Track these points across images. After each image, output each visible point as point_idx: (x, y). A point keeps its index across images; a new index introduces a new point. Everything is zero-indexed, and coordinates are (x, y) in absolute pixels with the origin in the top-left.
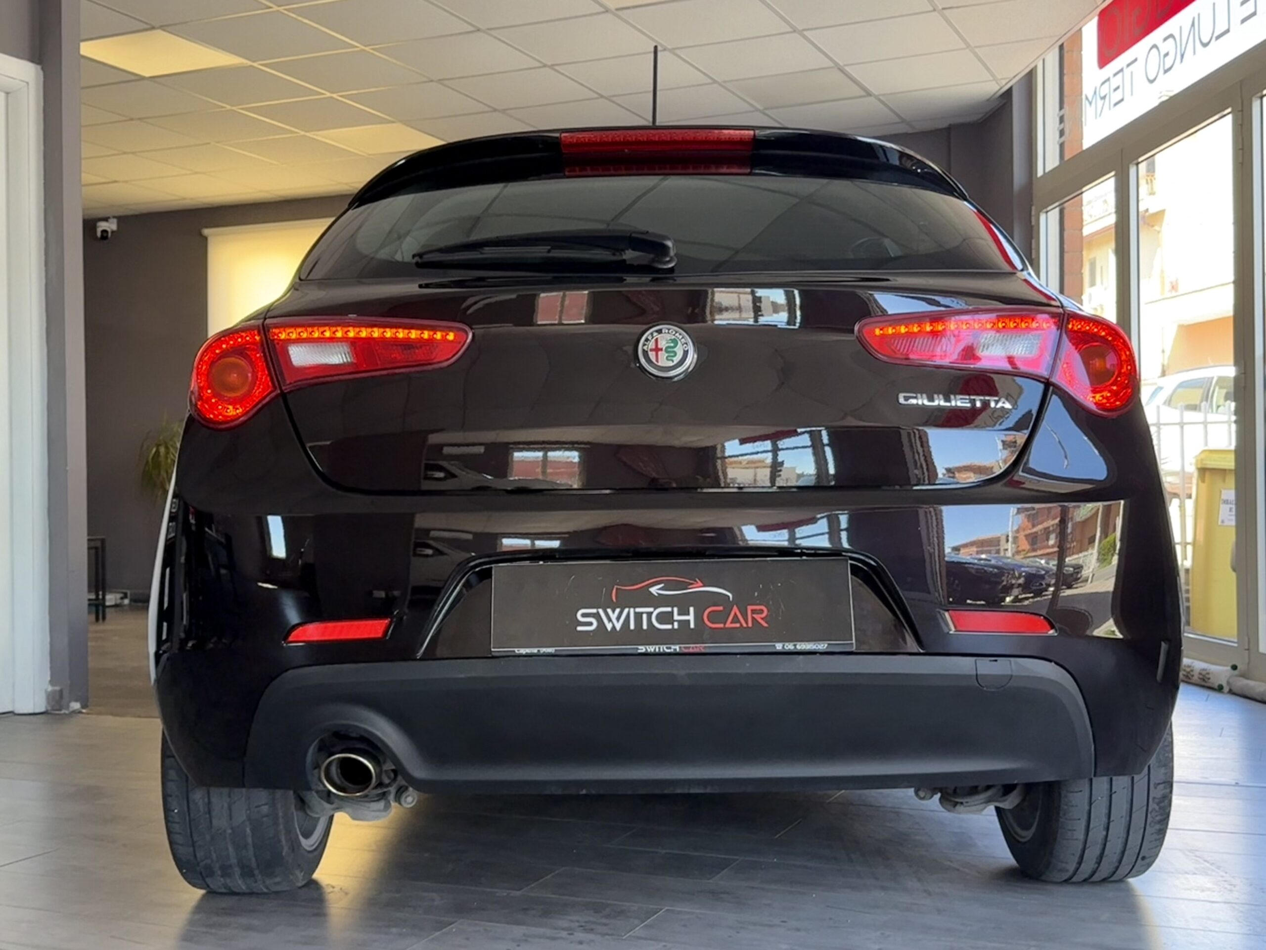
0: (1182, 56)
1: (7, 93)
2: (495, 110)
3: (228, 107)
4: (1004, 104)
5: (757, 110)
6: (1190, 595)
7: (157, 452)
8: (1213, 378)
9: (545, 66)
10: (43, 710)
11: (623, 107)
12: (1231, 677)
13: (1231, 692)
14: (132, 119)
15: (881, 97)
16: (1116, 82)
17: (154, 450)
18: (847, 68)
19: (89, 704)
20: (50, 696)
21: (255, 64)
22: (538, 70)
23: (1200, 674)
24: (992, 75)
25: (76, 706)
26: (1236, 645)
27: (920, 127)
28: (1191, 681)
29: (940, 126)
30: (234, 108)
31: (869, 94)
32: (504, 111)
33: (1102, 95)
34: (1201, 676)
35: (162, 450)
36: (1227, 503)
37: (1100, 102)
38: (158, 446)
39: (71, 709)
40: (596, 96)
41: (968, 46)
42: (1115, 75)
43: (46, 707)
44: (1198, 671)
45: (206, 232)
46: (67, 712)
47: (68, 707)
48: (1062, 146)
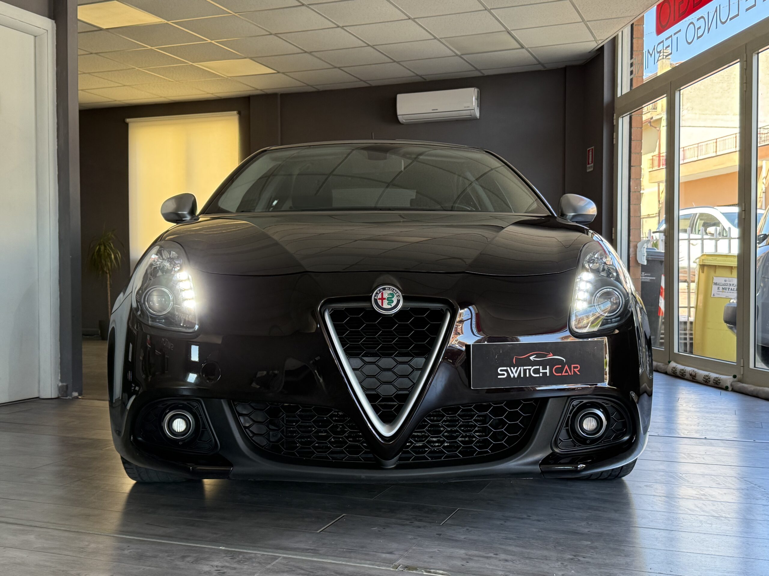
0: (709, 29)
1: (35, 36)
2: (306, 52)
3: (150, 47)
4: (599, 55)
5: (457, 55)
6: (693, 336)
7: (99, 249)
8: (697, 214)
9: (338, 27)
10: (56, 396)
11: (380, 52)
12: (733, 382)
13: (733, 390)
14: (91, 53)
15: (529, 49)
16: (667, 43)
17: (98, 247)
18: (512, 32)
19: (83, 393)
20: (60, 389)
21: (169, 22)
22: (334, 29)
23: (714, 380)
24: (594, 37)
25: (75, 394)
26: (735, 364)
27: (549, 67)
28: (709, 384)
29: (560, 67)
30: (153, 48)
31: (522, 47)
32: (310, 53)
33: (658, 51)
34: (715, 381)
35: (102, 248)
36: (717, 285)
37: (657, 55)
38: (100, 245)
39: (73, 396)
40: (366, 45)
41: (583, 20)
42: (667, 39)
43: (58, 395)
44: (713, 378)
45: (128, 120)
46: (70, 398)
47: (71, 395)
48: (631, 80)
